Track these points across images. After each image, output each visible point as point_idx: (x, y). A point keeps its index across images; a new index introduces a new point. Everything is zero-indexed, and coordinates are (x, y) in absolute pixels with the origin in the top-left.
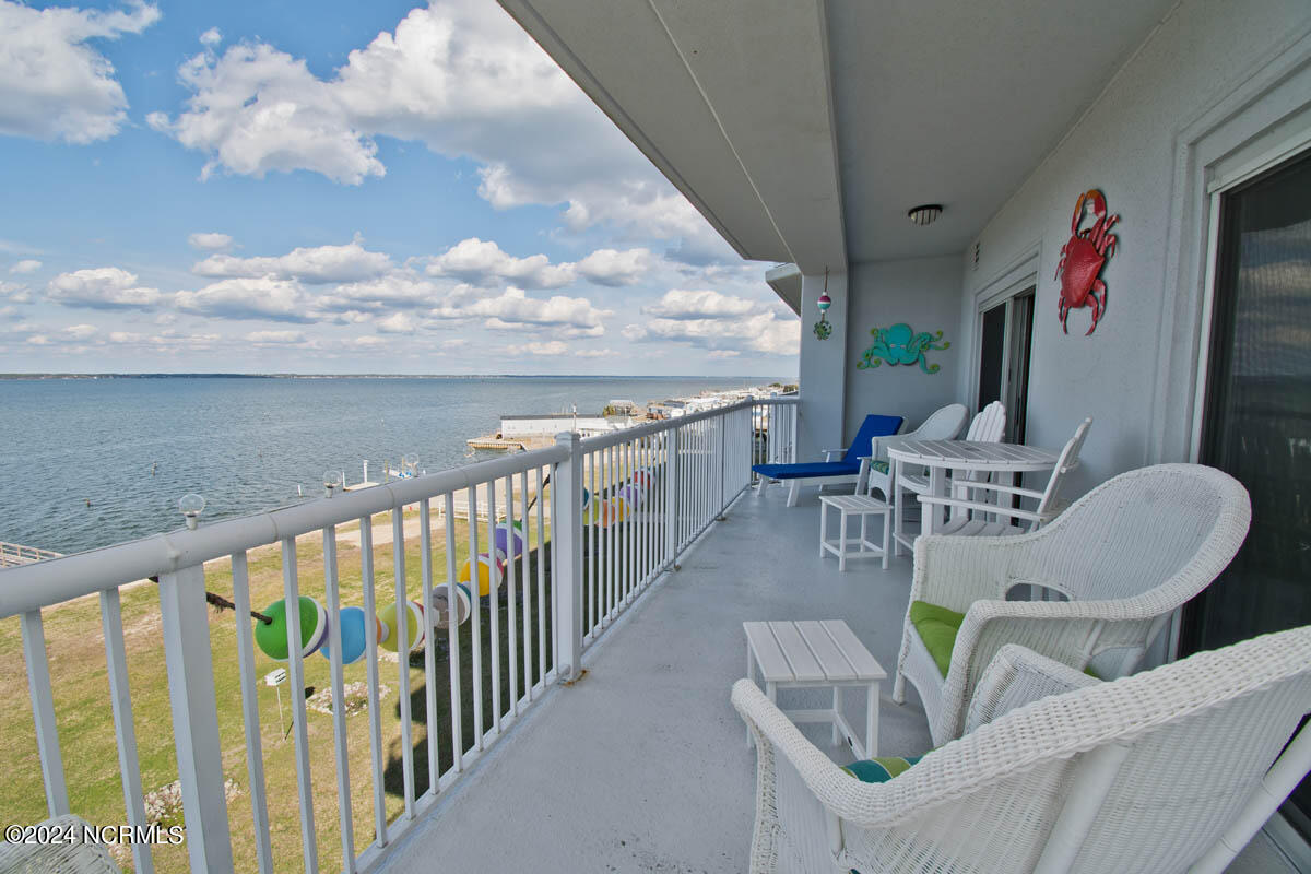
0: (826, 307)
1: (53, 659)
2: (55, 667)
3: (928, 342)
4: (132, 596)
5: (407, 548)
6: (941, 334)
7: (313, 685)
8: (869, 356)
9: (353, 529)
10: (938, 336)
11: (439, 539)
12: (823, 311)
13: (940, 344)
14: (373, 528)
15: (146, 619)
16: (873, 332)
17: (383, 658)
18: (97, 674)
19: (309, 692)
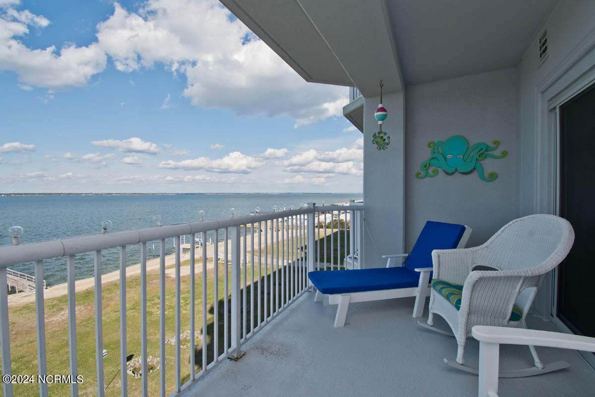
0: (383, 118)
1: (14, 332)
2: (14, 337)
3: (484, 152)
4: (59, 300)
5: (196, 278)
6: (497, 143)
7: (134, 354)
8: (426, 167)
9: (171, 268)
10: (494, 146)
11: (211, 274)
12: (380, 122)
13: (497, 153)
14: (181, 267)
15: (63, 313)
16: (429, 145)
17: (168, 342)
18: (31, 342)
19: (129, 358)
